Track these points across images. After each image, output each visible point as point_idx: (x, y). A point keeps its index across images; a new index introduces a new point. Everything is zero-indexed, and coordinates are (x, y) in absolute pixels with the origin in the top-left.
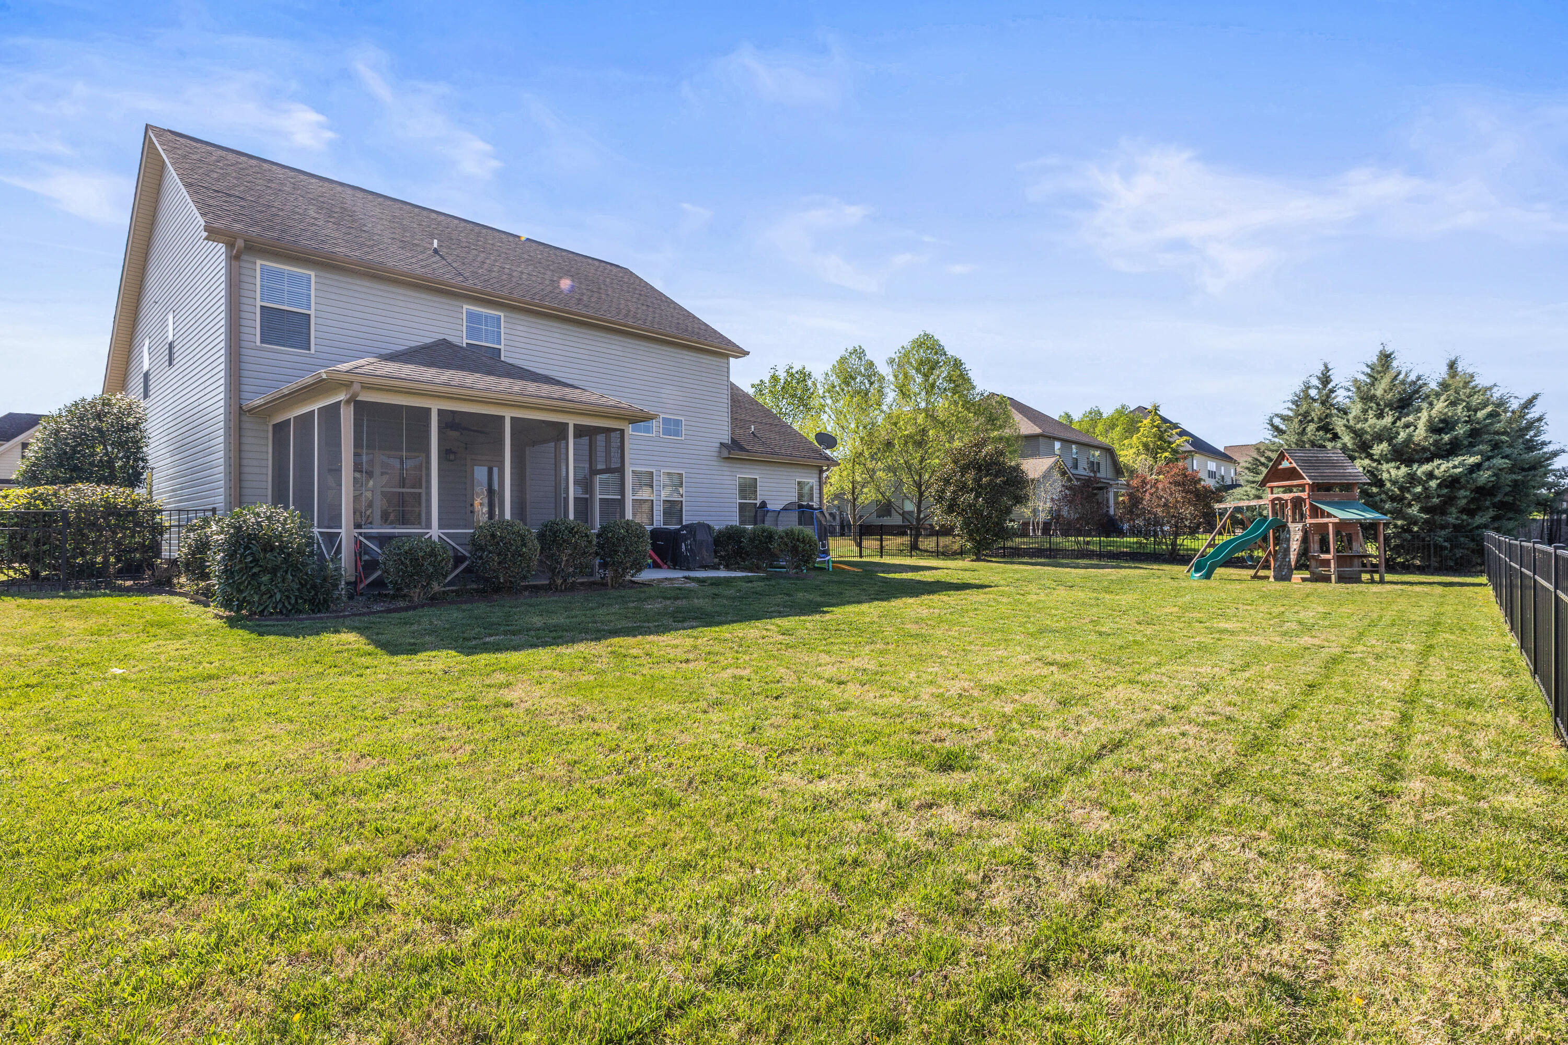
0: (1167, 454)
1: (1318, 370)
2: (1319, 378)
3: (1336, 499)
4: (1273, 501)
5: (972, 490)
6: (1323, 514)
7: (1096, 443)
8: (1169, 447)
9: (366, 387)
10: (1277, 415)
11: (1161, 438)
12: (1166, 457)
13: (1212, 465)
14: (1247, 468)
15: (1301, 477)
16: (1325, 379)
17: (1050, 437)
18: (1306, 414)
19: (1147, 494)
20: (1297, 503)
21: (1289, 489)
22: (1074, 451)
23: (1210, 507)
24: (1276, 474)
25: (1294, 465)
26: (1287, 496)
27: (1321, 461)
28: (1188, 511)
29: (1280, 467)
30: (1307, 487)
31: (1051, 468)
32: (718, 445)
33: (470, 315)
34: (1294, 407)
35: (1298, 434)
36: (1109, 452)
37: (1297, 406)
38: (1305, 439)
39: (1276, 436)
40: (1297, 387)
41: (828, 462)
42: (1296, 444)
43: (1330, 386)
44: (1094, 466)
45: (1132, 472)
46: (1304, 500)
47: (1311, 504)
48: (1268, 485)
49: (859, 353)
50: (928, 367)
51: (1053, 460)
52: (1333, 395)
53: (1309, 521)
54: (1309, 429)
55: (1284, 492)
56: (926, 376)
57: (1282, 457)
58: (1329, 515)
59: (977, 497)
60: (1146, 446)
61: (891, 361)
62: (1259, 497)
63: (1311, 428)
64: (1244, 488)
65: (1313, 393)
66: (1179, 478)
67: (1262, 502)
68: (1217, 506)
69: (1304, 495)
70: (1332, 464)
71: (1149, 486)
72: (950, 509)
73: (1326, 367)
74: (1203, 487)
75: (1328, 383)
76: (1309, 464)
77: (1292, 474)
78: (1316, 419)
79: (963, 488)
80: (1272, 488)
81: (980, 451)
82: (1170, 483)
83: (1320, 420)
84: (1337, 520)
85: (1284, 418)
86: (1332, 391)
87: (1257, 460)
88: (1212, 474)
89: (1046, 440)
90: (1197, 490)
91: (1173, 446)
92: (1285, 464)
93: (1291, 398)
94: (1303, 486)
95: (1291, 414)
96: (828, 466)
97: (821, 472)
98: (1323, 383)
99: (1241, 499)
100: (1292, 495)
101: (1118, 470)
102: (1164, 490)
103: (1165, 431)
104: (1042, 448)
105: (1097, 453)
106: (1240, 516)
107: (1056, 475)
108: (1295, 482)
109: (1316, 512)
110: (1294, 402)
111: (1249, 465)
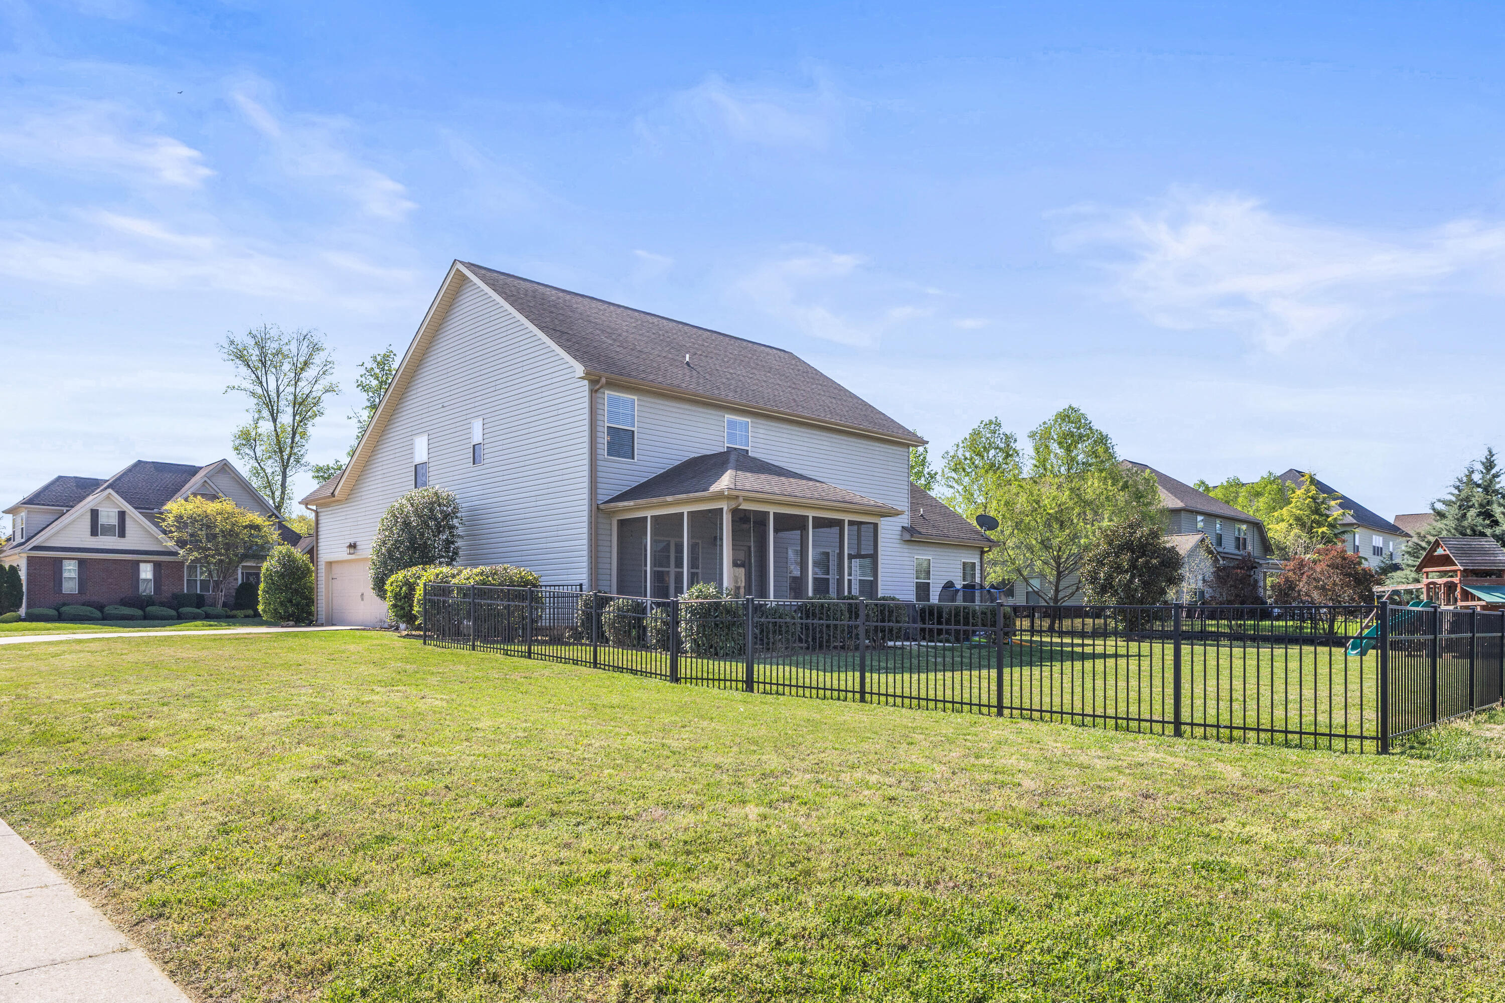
0: (1324, 529)
1: (1482, 455)
2: (1483, 464)
3: (1486, 584)
4: (1428, 585)
5: (1127, 571)
6: (1473, 598)
7: (1242, 517)
8: (1326, 520)
9: (746, 499)
10: (1439, 501)
11: (1317, 511)
12: (1323, 532)
13: (1378, 540)
14: (1408, 553)
15: (1455, 565)
16: (1489, 465)
17: (1192, 512)
18: (1468, 499)
19: (1305, 576)
20: (1451, 587)
21: (1444, 574)
22: (1218, 526)
23: (1370, 590)
24: (1431, 560)
25: (1448, 552)
26: (1441, 581)
27: (1474, 549)
28: (1347, 595)
29: (1436, 554)
30: (1459, 573)
31: (1197, 546)
32: (900, 529)
33: (730, 423)
34: (1456, 492)
35: (1458, 520)
36: (1258, 527)
37: (1459, 491)
38: (1465, 523)
39: (1437, 521)
40: (1462, 473)
41: (991, 544)
42: (1455, 529)
43: (1493, 471)
44: (1240, 543)
45: (1282, 549)
46: (1456, 585)
47: (1462, 588)
48: (1425, 570)
49: (994, 425)
50: (1069, 441)
51: (1198, 537)
52: (1497, 480)
53: (1460, 604)
54: (1469, 514)
55: (1441, 577)
56: (1068, 450)
57: (1437, 544)
58: (1479, 599)
59: (1133, 577)
60: (1298, 519)
61: (1032, 435)
62: (1417, 581)
63: (1472, 513)
64: (1404, 572)
65: (1477, 477)
66: (1339, 561)
67: (1418, 586)
68: (1376, 589)
69: (1456, 580)
70: (1483, 552)
71: (1306, 568)
72: (1103, 590)
73: (1490, 452)
74: (1364, 570)
75: (1492, 468)
76: (1463, 552)
77: (1445, 560)
78: (1476, 505)
79: (1118, 569)
80: (1427, 573)
81: (1135, 532)
82: (1328, 566)
83: (1481, 506)
84: (1484, 603)
85: (1446, 503)
86: (1496, 476)
87: (1418, 544)
88: (1377, 551)
89: (1189, 515)
90: (1356, 573)
91: (1329, 519)
92: (1440, 551)
93: (1452, 483)
94: (1455, 571)
95: (1454, 499)
96: (990, 547)
97: (982, 553)
98: (1486, 468)
99: (1399, 583)
100: (1445, 580)
101: (1266, 546)
102: (1322, 573)
103: (1323, 503)
104: (1184, 524)
105: (1244, 527)
106: (1396, 597)
107: (1203, 553)
108: (1448, 568)
109: (1466, 596)
110: (1457, 488)
111: (1410, 550)
